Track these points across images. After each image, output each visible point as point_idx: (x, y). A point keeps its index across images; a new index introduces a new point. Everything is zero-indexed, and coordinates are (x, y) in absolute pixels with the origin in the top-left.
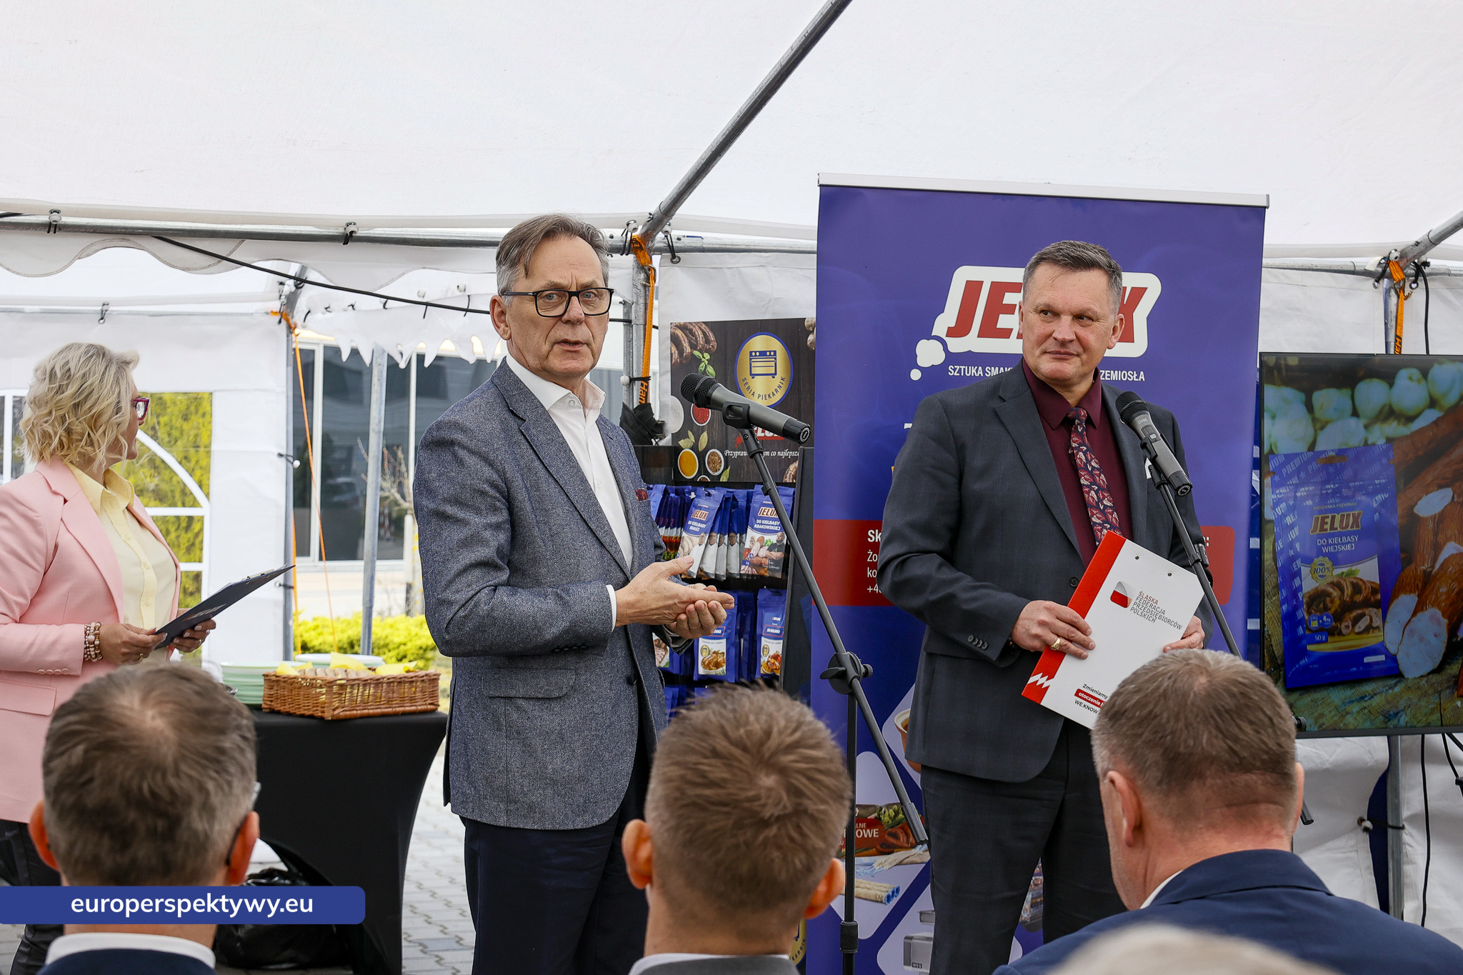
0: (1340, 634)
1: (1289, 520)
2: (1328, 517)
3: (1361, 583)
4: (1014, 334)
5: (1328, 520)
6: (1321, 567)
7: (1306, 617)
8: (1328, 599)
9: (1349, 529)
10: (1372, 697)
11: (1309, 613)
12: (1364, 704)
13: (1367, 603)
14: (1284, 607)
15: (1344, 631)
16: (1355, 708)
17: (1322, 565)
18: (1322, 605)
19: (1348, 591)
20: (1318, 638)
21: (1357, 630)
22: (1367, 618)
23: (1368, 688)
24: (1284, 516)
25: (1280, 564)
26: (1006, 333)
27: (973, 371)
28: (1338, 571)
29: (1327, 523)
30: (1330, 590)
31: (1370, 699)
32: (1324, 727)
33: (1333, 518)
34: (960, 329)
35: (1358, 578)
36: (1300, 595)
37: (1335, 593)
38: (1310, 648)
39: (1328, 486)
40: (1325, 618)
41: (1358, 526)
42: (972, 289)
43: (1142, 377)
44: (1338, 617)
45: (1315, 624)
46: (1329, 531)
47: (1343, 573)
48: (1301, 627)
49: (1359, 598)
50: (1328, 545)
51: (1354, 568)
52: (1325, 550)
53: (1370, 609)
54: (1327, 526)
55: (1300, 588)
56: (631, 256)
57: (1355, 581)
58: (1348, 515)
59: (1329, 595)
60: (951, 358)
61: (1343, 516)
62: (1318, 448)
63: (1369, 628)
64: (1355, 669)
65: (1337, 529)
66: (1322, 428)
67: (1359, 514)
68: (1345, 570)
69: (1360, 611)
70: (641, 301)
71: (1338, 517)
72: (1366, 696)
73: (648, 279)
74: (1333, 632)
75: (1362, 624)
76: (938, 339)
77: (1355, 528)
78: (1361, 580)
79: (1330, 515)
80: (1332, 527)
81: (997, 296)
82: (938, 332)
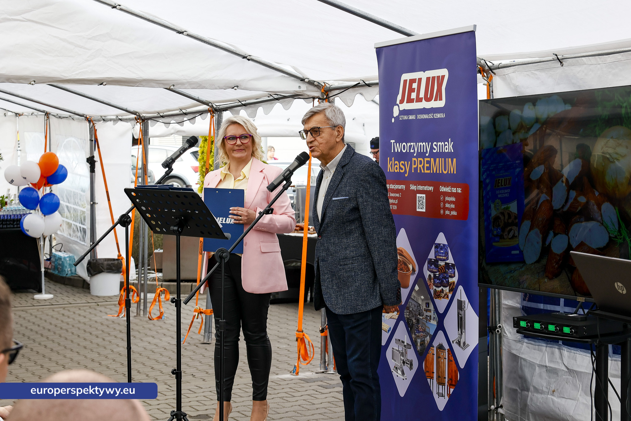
0: (504, 238)
1: (488, 181)
2: (500, 180)
3: (511, 213)
4: (415, 101)
5: (500, 181)
6: (497, 204)
7: (493, 229)
8: (500, 220)
9: (507, 186)
10: (514, 271)
11: (494, 227)
12: (512, 275)
13: (513, 224)
14: (486, 223)
15: (505, 237)
16: (508, 276)
17: (498, 203)
18: (498, 223)
19: (507, 217)
20: (497, 239)
21: (510, 237)
22: (513, 231)
23: (513, 267)
24: (486, 179)
25: (484, 203)
26: (413, 101)
27: (405, 118)
28: (503, 207)
29: (500, 183)
30: (501, 216)
31: (513, 272)
32: (498, 284)
33: (502, 179)
34: (402, 100)
35: (509, 211)
36: (491, 218)
37: (502, 218)
38: (494, 244)
39: (500, 165)
40: (499, 230)
41: (510, 185)
42: (405, 83)
43: (445, 116)
44: (503, 230)
45: (495, 233)
46: (500, 187)
47: (505, 208)
48: (491, 234)
49: (510, 221)
50: (500, 194)
51: (509, 206)
52: (499, 196)
53: (514, 227)
54: (500, 184)
55: (490, 215)
57: (509, 212)
58: (507, 179)
59: (500, 218)
61: (505, 179)
62: (497, 146)
63: (514, 237)
64: (508, 256)
65: (503, 186)
66: (498, 135)
67: (511, 178)
68: (505, 206)
69: (510, 228)
71: (503, 179)
72: (512, 271)
74: (501, 237)
75: (511, 234)
76: (398, 105)
77: (509, 186)
78: (511, 212)
79: (501, 179)
80: (502, 185)
81: (411, 85)
82: (398, 102)
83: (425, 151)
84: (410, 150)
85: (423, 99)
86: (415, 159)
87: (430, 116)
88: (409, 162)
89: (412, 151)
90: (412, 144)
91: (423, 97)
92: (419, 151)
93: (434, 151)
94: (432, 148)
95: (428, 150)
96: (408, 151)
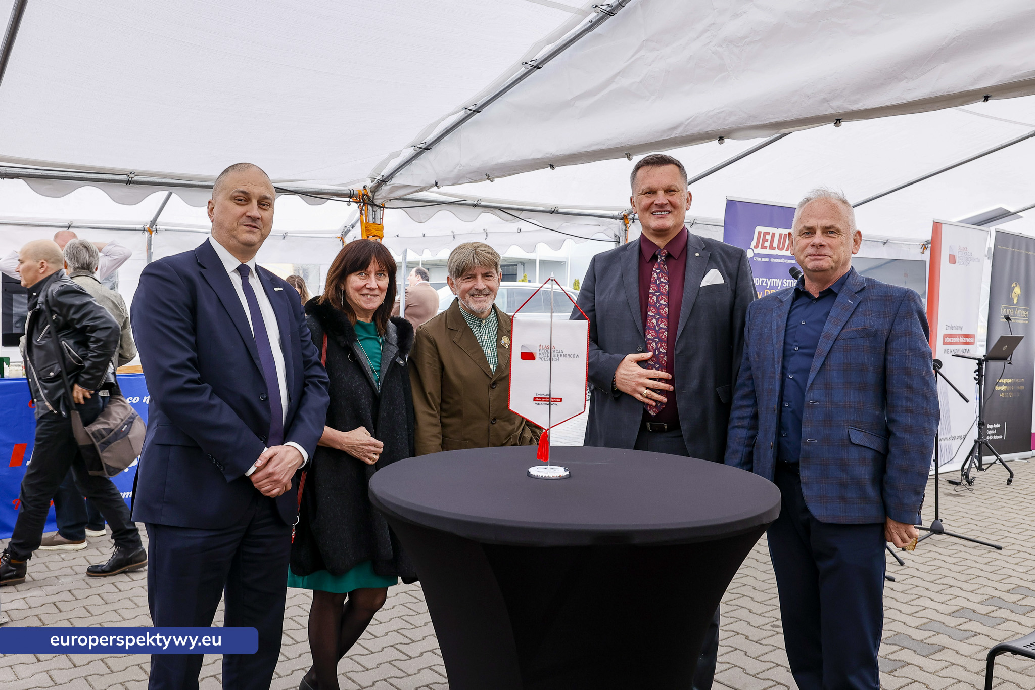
4: (768, 248)
26: (766, 248)
27: (759, 259)
34: (756, 247)
42: (760, 233)
43: (795, 262)
56: (621, 221)
60: (755, 255)
70: (624, 235)
73: (626, 228)
76: (752, 249)
81: (764, 236)
82: (752, 246)
83: (777, 285)
84: (762, 284)
85: (776, 248)
86: (768, 291)
87: (782, 261)
88: (761, 293)
89: (764, 284)
90: (764, 279)
91: (776, 247)
92: (772, 285)
93: (784, 285)
94: (783, 283)
95: (780, 285)
96: (760, 284)
